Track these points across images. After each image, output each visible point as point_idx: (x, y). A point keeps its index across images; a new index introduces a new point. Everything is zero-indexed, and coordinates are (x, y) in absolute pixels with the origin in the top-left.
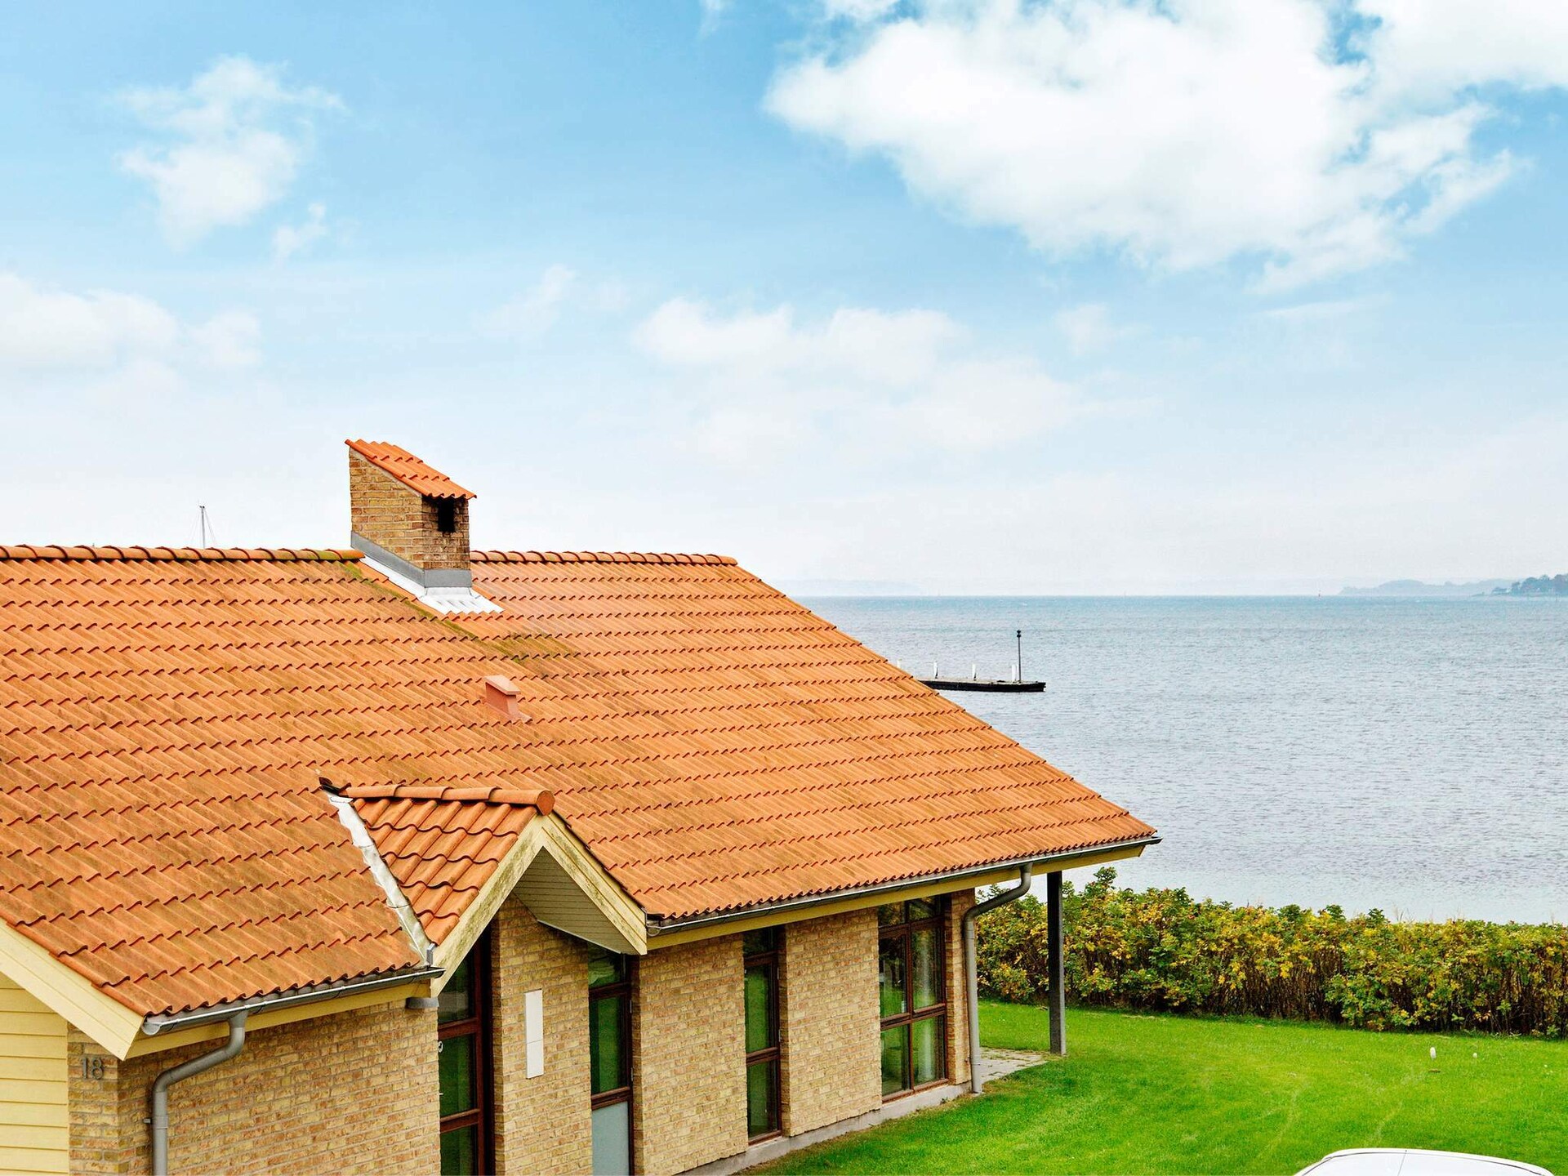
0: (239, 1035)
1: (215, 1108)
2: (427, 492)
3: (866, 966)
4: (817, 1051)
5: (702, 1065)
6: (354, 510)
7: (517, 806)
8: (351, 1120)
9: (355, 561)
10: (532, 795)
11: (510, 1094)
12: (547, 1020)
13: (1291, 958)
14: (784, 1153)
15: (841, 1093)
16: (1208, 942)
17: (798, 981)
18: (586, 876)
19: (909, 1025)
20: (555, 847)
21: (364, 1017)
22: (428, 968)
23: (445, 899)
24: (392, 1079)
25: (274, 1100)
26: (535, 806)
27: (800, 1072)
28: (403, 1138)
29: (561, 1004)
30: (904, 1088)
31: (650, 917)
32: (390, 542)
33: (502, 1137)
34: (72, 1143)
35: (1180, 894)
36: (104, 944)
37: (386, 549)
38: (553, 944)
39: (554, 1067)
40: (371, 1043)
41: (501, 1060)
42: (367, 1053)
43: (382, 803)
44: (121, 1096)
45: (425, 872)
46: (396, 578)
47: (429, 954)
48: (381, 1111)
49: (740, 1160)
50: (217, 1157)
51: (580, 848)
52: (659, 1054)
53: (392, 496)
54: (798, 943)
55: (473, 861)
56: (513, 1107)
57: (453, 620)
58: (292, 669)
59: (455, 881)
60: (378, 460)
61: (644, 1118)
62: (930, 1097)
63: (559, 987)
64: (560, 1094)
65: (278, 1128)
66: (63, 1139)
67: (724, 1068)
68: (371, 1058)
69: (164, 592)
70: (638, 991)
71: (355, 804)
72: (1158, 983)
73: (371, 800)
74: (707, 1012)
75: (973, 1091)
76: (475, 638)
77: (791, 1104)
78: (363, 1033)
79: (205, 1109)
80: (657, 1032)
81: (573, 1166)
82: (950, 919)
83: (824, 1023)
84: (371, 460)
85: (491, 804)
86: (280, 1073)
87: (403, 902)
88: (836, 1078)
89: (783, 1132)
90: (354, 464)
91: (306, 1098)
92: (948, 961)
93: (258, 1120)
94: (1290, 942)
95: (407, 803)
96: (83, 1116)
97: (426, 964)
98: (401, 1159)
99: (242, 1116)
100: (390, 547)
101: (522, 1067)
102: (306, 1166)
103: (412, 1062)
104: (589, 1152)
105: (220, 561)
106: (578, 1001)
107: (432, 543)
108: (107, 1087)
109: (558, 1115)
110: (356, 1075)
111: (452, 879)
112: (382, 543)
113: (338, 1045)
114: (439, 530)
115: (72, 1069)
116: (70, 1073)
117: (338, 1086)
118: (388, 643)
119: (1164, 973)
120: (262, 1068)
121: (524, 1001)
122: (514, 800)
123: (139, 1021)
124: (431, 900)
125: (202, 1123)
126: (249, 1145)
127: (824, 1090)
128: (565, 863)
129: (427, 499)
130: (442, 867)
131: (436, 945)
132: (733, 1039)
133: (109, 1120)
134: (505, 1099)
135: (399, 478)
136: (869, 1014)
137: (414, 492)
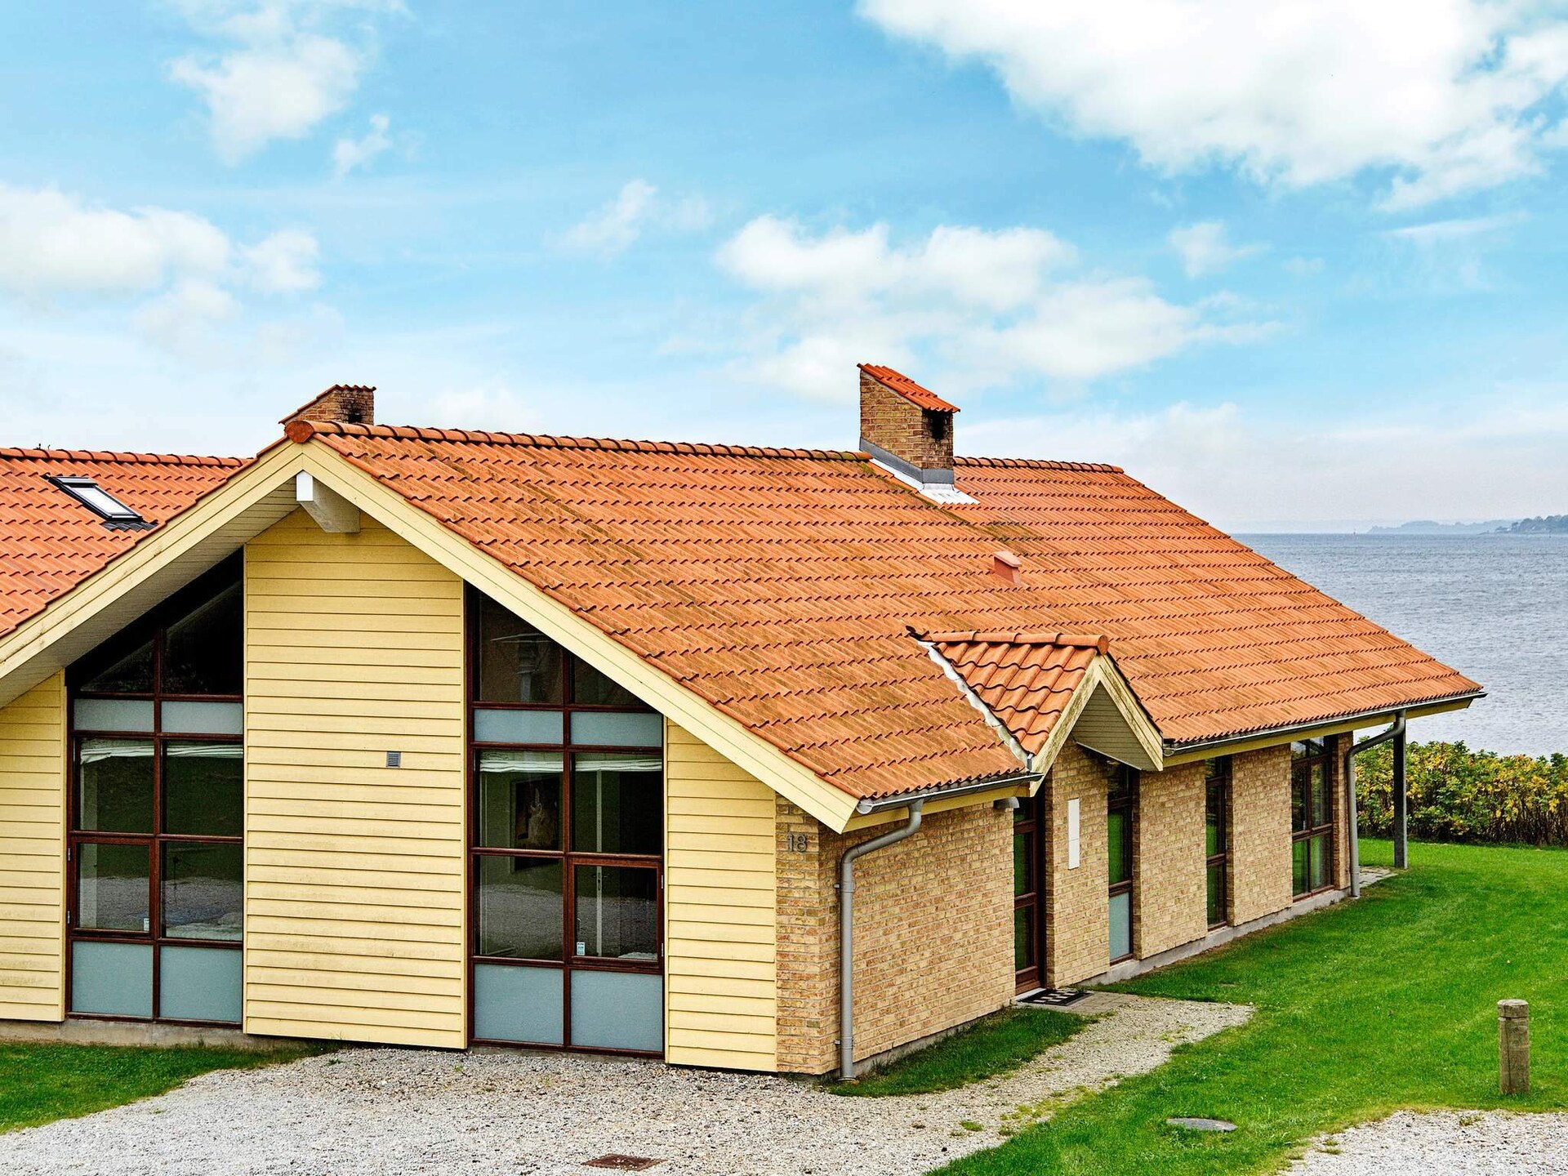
0: (917, 818)
1: (878, 878)
2: (927, 406)
3: (1283, 791)
4: (1251, 859)
5: (1179, 865)
6: (862, 421)
7: (1080, 648)
8: (960, 895)
9: (867, 461)
10: (1093, 639)
11: (1059, 881)
12: (1082, 822)
13: (1557, 796)
14: (1230, 939)
15: (1267, 892)
16: (1485, 784)
17: (1239, 801)
18: (1126, 706)
19: (1308, 841)
20: (1107, 681)
21: (968, 814)
22: (1028, 773)
23: (1033, 720)
24: (985, 865)
25: (913, 875)
26: (1096, 648)
27: (1241, 874)
28: (991, 912)
29: (1090, 811)
30: (1304, 891)
31: (1166, 741)
32: (894, 446)
33: (1052, 916)
34: (779, 902)
35: (1460, 747)
36: (814, 744)
37: (890, 451)
38: (1086, 762)
39: (1086, 860)
40: (972, 834)
41: (1052, 854)
42: (970, 842)
43: (963, 646)
44: (821, 865)
45: (1013, 698)
46: (899, 475)
47: (1029, 761)
48: (978, 889)
49: (1202, 943)
50: (877, 918)
51: (1123, 683)
52: (1152, 855)
53: (896, 409)
54: (1240, 769)
55: (1051, 690)
56: (1060, 892)
57: (947, 510)
58: (855, 542)
59: (1039, 706)
60: (885, 380)
61: (1142, 905)
62: (1325, 899)
63: (1089, 797)
64: (1089, 884)
65: (915, 898)
66: (771, 899)
67: (1192, 868)
68: (971, 847)
69: (750, 480)
70: (1138, 802)
71: (940, 646)
72: (1444, 818)
73: (952, 644)
74: (1181, 823)
75: (1352, 895)
76: (968, 524)
77: (1235, 900)
78: (967, 826)
79: (871, 880)
80: (1150, 837)
81: (1097, 942)
82: (1337, 755)
83: (1256, 836)
84: (879, 380)
85: (1057, 646)
86: (916, 854)
87: (996, 723)
88: (1263, 880)
89: (1229, 923)
90: (864, 383)
91: (932, 876)
92: (1334, 789)
93: (903, 891)
94: (1556, 783)
95: (984, 646)
96: (788, 880)
97: (1027, 770)
98: (990, 928)
99: (892, 887)
100: (893, 450)
101: (1065, 860)
102: (932, 930)
103: (997, 851)
104: (1107, 931)
105: (776, 457)
106: (1100, 810)
107: (928, 447)
108: (809, 858)
109: (1087, 899)
110: (963, 860)
111: (1038, 704)
112: (886, 447)
113: (952, 835)
114: (933, 437)
115: (779, 843)
116: (777, 846)
117: (951, 867)
118: (911, 525)
119: (1449, 809)
120: (906, 849)
121: (1067, 807)
122: (1077, 643)
123: (855, 802)
124: (1023, 720)
125: (869, 890)
126: (897, 910)
127: (1256, 889)
128: (1113, 694)
129: (927, 413)
130: (1025, 695)
131: (1034, 755)
132: (1199, 845)
133: (811, 884)
134: (1055, 885)
135: (903, 395)
136: (1285, 830)
137: (916, 406)
